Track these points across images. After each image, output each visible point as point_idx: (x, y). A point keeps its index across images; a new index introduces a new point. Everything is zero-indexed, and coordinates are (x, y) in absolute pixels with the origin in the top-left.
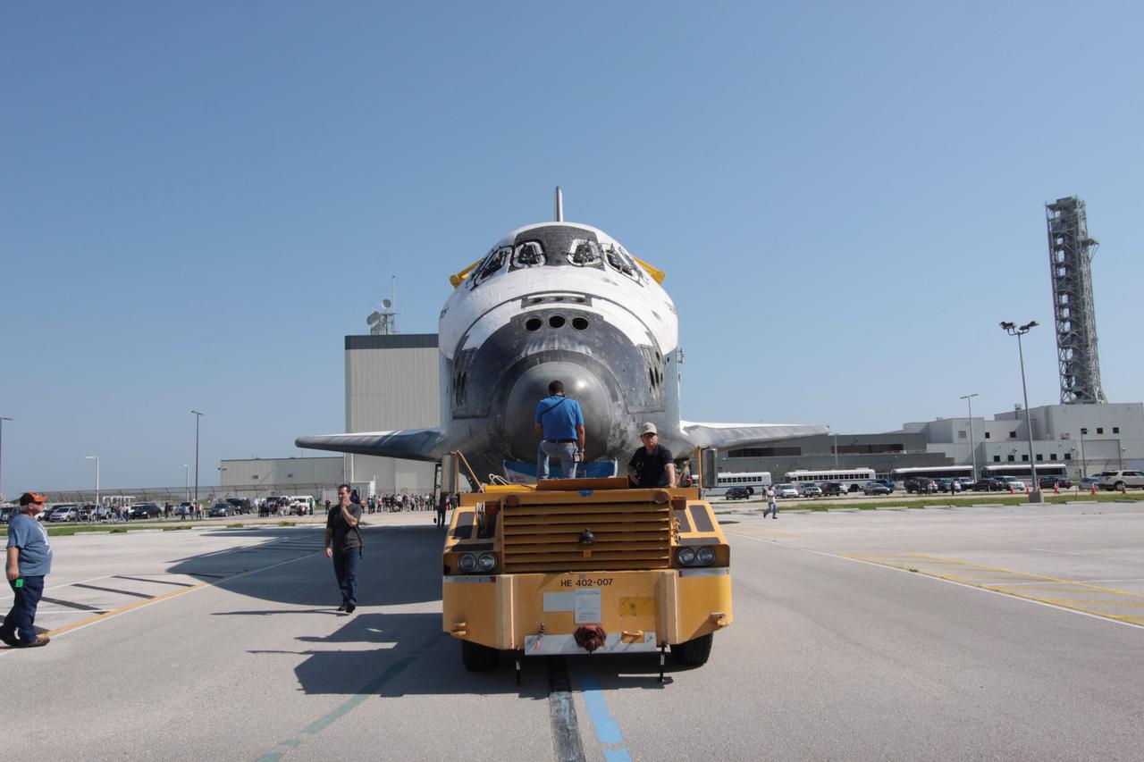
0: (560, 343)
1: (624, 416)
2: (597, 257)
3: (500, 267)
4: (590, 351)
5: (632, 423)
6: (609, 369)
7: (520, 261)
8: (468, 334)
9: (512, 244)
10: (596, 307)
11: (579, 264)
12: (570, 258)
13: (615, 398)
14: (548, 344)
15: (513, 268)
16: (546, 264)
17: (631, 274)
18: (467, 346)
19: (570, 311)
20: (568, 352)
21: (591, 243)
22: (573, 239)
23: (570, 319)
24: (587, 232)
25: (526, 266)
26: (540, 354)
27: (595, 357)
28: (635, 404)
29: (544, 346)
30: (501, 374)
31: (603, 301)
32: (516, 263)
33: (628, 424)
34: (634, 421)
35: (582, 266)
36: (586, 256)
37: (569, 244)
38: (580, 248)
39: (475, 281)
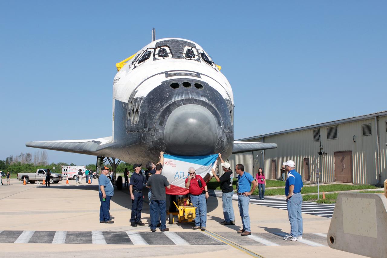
0: (192, 95)
1: (223, 134)
2: (196, 56)
3: (148, 58)
4: (207, 100)
6: (216, 109)
7: (159, 56)
8: (136, 90)
9: (154, 47)
10: (203, 79)
11: (189, 59)
12: (184, 55)
13: (220, 125)
14: (185, 96)
15: (155, 59)
16: (172, 57)
17: (212, 65)
18: (137, 96)
19: (192, 80)
20: (197, 100)
21: (193, 49)
22: (185, 46)
23: (193, 84)
24: (191, 44)
25: (162, 58)
26: (183, 100)
27: (210, 103)
28: (226, 127)
29: (184, 96)
30: (161, 110)
31: (205, 76)
32: (157, 57)
33: (224, 138)
34: (226, 137)
35: (190, 60)
36: (192, 55)
37: (183, 49)
38: (189, 51)
39: (135, 64)
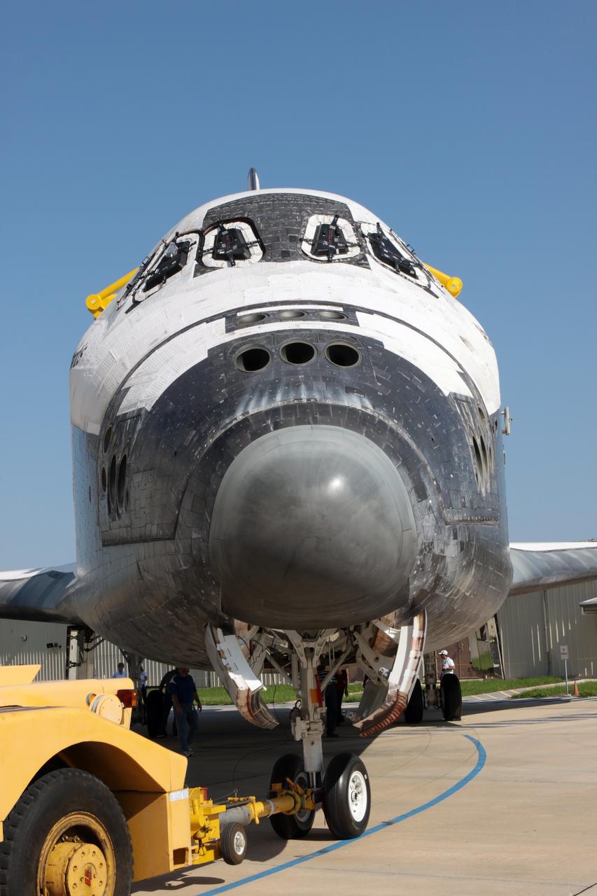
0: (309, 389)
1: (439, 529)
2: (353, 245)
3: (177, 269)
4: (368, 404)
5: (453, 542)
6: (406, 437)
7: (217, 256)
8: (126, 386)
9: (200, 227)
10: (367, 327)
11: (325, 258)
12: (306, 248)
13: (421, 493)
14: (286, 393)
15: (201, 269)
16: (264, 258)
17: (415, 276)
18: (126, 406)
19: (320, 334)
20: (327, 406)
21: (342, 223)
22: (310, 215)
23: (322, 348)
24: (333, 202)
25: (224, 263)
26: (274, 412)
27: (380, 415)
28: (454, 503)
29: (279, 397)
30: (197, 455)
31: (375, 315)
32: (208, 260)
33: (446, 544)
34: (455, 538)
35: (329, 261)
36: (335, 244)
37: (302, 224)
38: (323, 230)
39: (134, 295)
